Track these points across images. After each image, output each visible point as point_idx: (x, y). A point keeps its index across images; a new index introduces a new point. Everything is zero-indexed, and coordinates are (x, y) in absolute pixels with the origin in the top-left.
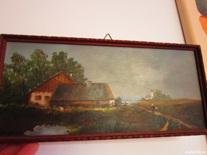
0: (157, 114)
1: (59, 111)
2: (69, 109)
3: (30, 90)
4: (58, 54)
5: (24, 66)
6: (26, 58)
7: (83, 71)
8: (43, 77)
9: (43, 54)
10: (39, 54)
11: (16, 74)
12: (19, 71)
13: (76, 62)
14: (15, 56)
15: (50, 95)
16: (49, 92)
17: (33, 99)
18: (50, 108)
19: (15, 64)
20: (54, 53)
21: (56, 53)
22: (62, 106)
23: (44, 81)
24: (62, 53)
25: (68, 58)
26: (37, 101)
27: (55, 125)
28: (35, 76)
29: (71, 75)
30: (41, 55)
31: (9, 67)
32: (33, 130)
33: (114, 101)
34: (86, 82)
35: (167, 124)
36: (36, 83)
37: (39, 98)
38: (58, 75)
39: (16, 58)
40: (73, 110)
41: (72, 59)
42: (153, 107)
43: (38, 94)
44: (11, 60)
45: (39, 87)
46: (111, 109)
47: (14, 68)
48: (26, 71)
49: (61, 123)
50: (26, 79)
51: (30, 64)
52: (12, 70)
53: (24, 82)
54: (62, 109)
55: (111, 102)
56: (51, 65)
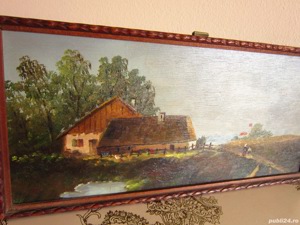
0: (248, 157)
1: (112, 162)
2: (128, 158)
3: (63, 131)
4: (110, 62)
5: (47, 86)
6: (48, 70)
7: (154, 95)
8: (84, 106)
9: (82, 60)
10: (75, 60)
11: (33, 103)
12: (37, 97)
13: (143, 78)
14: (24, 64)
15: (97, 137)
16: (95, 132)
17: (69, 145)
18: (98, 157)
19: (28, 82)
20: (102, 60)
21: (106, 59)
22: (117, 153)
23: (87, 113)
24: (118, 59)
25: (130, 69)
26: (77, 148)
27: (107, 180)
28: (70, 105)
29: (133, 101)
30: (79, 64)
31: (18, 87)
32: (73, 190)
33: (195, 143)
34: (158, 114)
35: (257, 169)
36: (73, 118)
37: (80, 142)
38: (110, 103)
39: (28, 69)
40: (134, 158)
41: (135, 72)
42: (246, 148)
43: (77, 137)
44: (18, 73)
45: (78, 124)
46: (189, 154)
47: (27, 89)
48: (52, 95)
49: (116, 178)
50: (53, 112)
51: (58, 81)
52: (23, 94)
53: (49, 116)
54: (117, 158)
55: (190, 143)
56: (99, 84)
